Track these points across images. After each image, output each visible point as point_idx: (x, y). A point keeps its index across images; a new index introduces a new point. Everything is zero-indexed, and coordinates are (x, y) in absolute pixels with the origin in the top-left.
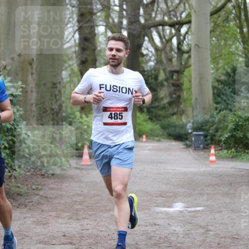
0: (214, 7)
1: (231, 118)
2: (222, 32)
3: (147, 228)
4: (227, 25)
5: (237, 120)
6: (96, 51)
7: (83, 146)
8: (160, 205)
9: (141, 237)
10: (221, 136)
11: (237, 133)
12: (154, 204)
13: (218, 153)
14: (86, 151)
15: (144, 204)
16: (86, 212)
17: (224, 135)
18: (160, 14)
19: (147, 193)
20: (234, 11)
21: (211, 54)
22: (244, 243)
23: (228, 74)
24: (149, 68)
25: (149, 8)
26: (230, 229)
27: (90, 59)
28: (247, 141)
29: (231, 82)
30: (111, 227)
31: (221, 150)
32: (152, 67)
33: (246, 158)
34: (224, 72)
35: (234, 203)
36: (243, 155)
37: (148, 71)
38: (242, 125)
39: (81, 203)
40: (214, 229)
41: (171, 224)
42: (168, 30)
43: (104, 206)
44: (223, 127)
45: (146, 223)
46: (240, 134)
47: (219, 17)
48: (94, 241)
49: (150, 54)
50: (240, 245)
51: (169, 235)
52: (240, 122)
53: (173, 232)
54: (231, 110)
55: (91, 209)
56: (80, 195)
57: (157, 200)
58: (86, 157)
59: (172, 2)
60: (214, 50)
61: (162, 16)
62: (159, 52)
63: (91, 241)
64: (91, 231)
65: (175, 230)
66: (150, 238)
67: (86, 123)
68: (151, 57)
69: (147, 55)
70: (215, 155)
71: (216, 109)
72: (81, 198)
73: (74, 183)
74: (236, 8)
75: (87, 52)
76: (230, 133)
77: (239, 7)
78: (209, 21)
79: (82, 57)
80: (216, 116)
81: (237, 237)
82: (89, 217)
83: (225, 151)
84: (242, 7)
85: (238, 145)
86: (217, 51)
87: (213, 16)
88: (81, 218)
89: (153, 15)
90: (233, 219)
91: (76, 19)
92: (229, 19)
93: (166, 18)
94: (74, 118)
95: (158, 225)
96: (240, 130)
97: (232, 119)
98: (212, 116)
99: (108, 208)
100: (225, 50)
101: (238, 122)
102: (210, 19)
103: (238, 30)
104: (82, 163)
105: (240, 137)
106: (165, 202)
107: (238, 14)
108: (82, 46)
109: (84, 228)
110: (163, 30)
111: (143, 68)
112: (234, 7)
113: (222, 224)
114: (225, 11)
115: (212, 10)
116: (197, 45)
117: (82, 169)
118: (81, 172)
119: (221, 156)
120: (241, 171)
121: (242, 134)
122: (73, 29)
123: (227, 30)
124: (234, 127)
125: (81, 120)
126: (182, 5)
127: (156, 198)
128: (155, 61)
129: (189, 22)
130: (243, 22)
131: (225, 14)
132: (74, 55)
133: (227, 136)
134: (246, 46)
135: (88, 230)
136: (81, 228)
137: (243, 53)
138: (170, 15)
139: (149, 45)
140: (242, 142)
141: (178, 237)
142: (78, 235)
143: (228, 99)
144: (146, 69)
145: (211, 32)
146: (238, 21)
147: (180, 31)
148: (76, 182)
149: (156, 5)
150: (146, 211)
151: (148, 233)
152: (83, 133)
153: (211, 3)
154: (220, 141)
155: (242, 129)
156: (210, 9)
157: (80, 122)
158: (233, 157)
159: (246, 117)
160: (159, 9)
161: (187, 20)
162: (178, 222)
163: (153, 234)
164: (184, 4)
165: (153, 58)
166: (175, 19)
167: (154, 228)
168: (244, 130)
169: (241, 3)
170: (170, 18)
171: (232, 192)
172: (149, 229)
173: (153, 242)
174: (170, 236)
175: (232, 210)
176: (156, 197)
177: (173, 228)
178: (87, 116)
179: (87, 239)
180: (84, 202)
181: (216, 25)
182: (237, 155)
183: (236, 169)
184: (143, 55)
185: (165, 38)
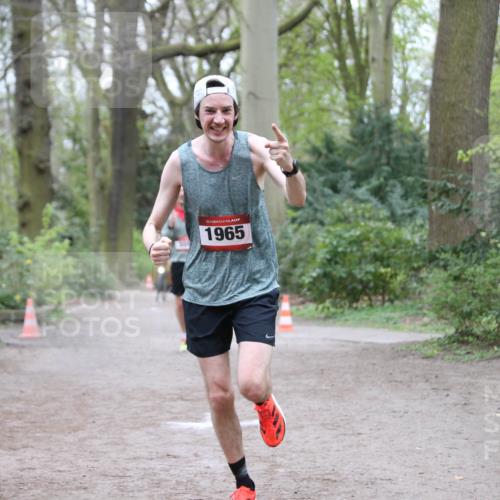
0: (287, 16)
1: (321, 239)
2: (302, 66)
3: (153, 464)
4: (314, 52)
5: (335, 243)
6: (50, 108)
7: (24, 301)
8: (179, 416)
9: (139, 482)
10: (302, 274)
11: (335, 269)
12: (168, 416)
13: (298, 310)
14: (30, 309)
15: (147, 415)
16: (30, 435)
17: (308, 272)
18: (179, 32)
19: (153, 392)
20: (326, 25)
21: (281, 112)
22: (347, 490)
23: (315, 151)
24: (156, 141)
25: (157, 20)
26: (320, 462)
27: (38, 123)
28: (355, 285)
29: (322, 168)
30: (80, 462)
31: (303, 303)
32: (163, 139)
33: (354, 319)
34: (308, 147)
35: (327, 410)
36: (347, 312)
37: (154, 146)
38: (344, 253)
39: (19, 416)
40: (286, 462)
41: (199, 453)
42: (194, 63)
43: (67, 420)
44: (307, 256)
45: (151, 452)
46: (340, 271)
47: (297, 36)
48: (44, 491)
49: (160, 113)
50: (339, 495)
51: (196, 476)
52: (340, 246)
53: (204, 470)
54: (322, 223)
55: (40, 427)
56: (19, 399)
57: (172, 407)
58: (30, 322)
59: (203, 8)
60: (288, 104)
61: (182, 36)
62: (177, 110)
63: (39, 491)
64: (38, 472)
65: (208, 467)
66: (158, 484)
67: (29, 254)
68: (160, 119)
69: (152, 115)
70: (291, 314)
71: (293, 220)
72: (19, 405)
73: (5, 374)
74: (331, 19)
75: (31, 111)
76: (320, 268)
77: (337, 17)
78: (276, 45)
79: (21, 121)
80: (291, 235)
81: (333, 477)
82: (34, 444)
83: (312, 306)
84: (343, 16)
85: (338, 293)
86: (294, 105)
87: (283, 36)
88: (18, 445)
89: (165, 35)
90: (325, 442)
91: (9, 44)
92: (318, 40)
93: (191, 41)
94: (8, 244)
95: (175, 457)
96: (341, 262)
97: (324, 242)
98: (284, 236)
99: (75, 424)
100: (310, 102)
101: (336, 247)
102: (279, 40)
103: (336, 63)
104: (24, 335)
105: (341, 278)
106: (189, 411)
107: (335, 30)
108: (21, 98)
109: (25, 466)
110: (185, 65)
111: (146, 141)
112: (327, 17)
113: (302, 451)
114: (309, 24)
115: (283, 23)
116: (252, 94)
117: (23, 347)
118: (20, 353)
119: (302, 315)
120: (343, 346)
121: (344, 270)
122: (4, 64)
123: (313, 62)
124: (328, 257)
125: (20, 248)
126: (223, 13)
127: (172, 403)
128: (170, 128)
129: (236, 48)
130: (344, 48)
131: (309, 31)
132: (7, 117)
133: (314, 275)
134: (352, 95)
135: (34, 469)
136: (18, 466)
137: (345, 109)
138: (198, 33)
139: (157, 95)
140: (345, 288)
141: (214, 480)
142: (13, 481)
143: (317, 200)
144: (150, 143)
145: (281, 66)
146: (335, 45)
147: (218, 66)
148: (9, 373)
149: (170, 15)
150: (151, 429)
151: (155, 475)
152: (25, 273)
153: (279, 9)
154: (301, 286)
155: (344, 261)
156: (280, 20)
157: (20, 253)
158: (327, 317)
159: (351, 236)
160: (177, 22)
161: (233, 42)
162: (215, 450)
163: (163, 476)
164: (227, 11)
165: (165, 121)
166: (209, 42)
167: (166, 464)
168: (347, 263)
169: (342, 8)
170: (199, 40)
171: (324, 387)
172: (157, 465)
173: (163, 492)
174: (197, 478)
175: (323, 425)
176: (172, 400)
177: (206, 462)
178: (32, 240)
179: (30, 489)
180: (27, 413)
181: (292, 54)
182: (334, 314)
183: (332, 340)
184: (144, 116)
185: (188, 80)
